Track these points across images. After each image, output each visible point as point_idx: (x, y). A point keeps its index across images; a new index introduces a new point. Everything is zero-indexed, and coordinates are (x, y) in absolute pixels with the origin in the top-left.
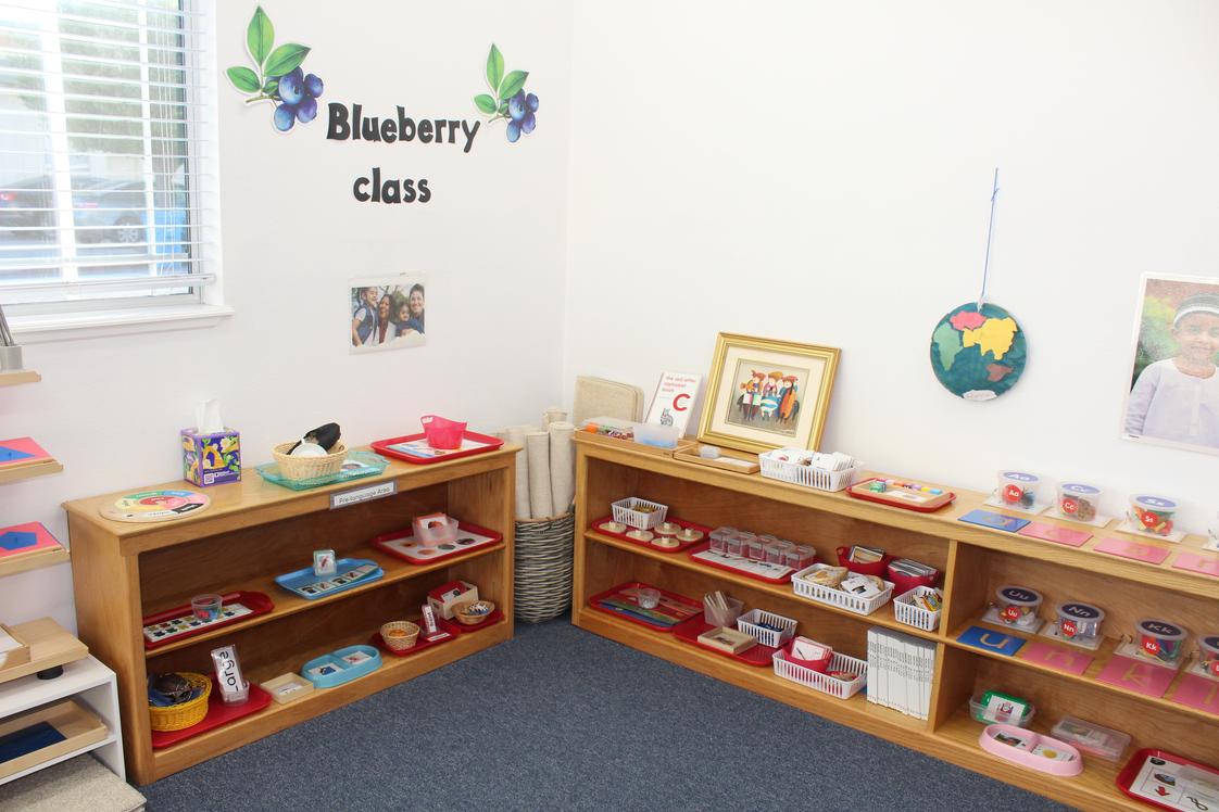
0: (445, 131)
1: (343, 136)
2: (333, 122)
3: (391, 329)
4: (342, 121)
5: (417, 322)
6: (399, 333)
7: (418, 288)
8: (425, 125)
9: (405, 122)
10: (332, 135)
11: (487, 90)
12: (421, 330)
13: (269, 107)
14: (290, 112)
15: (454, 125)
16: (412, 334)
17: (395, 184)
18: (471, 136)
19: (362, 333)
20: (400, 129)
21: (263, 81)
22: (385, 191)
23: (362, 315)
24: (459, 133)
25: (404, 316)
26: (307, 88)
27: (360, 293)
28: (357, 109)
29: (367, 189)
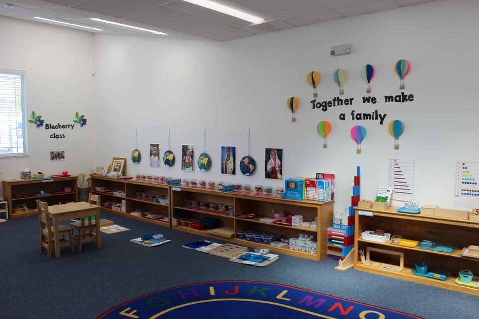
0: (68, 126)
1: (49, 128)
2: (46, 126)
3: (58, 158)
4: (48, 126)
5: (63, 157)
6: (60, 159)
7: (63, 151)
8: (64, 126)
9: (59, 125)
10: (46, 128)
11: (76, 119)
12: (64, 158)
13: (36, 125)
14: (39, 125)
15: (69, 125)
16: (62, 159)
17: (58, 135)
18: (73, 127)
19: (52, 158)
20: (59, 126)
21: (34, 121)
22: (56, 136)
23: (52, 156)
24: (70, 126)
25: (61, 156)
26: (42, 122)
27: (52, 152)
28: (51, 124)
29: (53, 136)
